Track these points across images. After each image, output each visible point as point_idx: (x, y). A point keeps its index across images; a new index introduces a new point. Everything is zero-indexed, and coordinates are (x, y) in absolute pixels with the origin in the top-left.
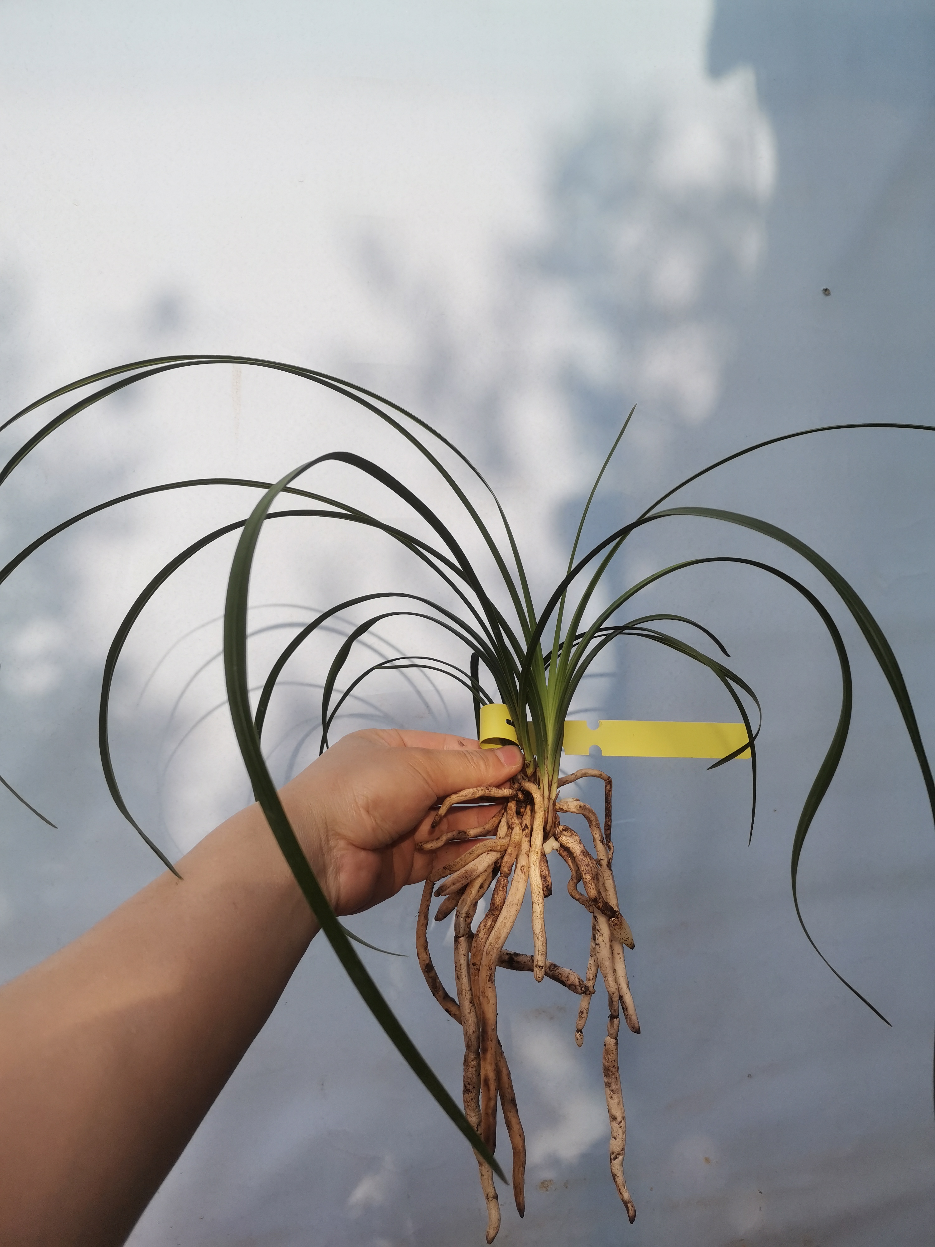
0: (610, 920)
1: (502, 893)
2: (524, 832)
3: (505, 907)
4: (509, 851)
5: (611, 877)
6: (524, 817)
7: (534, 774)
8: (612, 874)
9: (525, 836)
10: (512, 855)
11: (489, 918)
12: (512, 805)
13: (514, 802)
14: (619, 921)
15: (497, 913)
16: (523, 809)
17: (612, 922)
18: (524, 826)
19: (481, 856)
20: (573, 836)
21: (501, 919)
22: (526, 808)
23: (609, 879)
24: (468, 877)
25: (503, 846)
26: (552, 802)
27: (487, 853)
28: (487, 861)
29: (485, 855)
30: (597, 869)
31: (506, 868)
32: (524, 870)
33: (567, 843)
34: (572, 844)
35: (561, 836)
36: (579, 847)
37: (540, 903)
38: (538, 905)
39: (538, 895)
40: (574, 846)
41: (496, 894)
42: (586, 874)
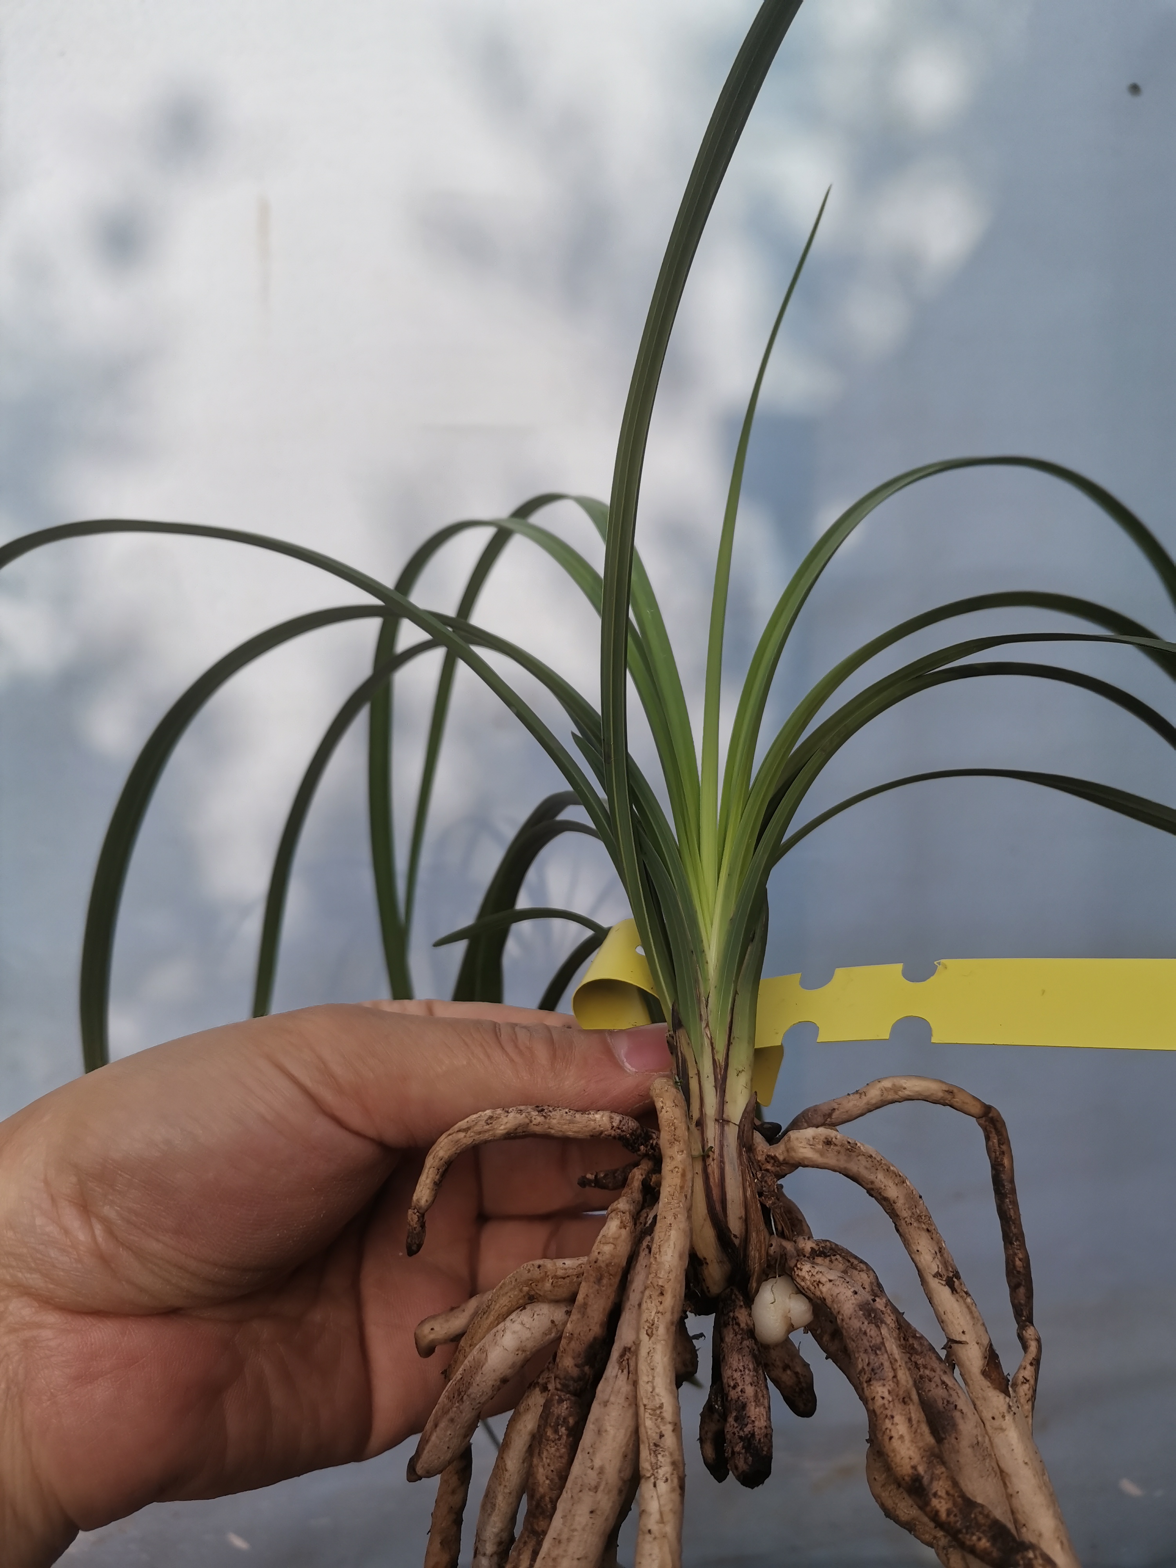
1: (554, 1450)
3: (562, 1502)
10: (590, 1312)
15: (543, 1523)
19: (508, 1318)
21: (547, 1545)
25: (564, 1278)
30: (947, 1385)
31: (570, 1359)
32: (628, 1363)
33: (815, 1284)
34: (831, 1283)
35: (798, 1261)
36: (850, 1293)
37: (660, 1476)
38: (655, 1486)
39: (653, 1448)
40: (836, 1291)
41: (537, 1451)
42: (870, 1380)
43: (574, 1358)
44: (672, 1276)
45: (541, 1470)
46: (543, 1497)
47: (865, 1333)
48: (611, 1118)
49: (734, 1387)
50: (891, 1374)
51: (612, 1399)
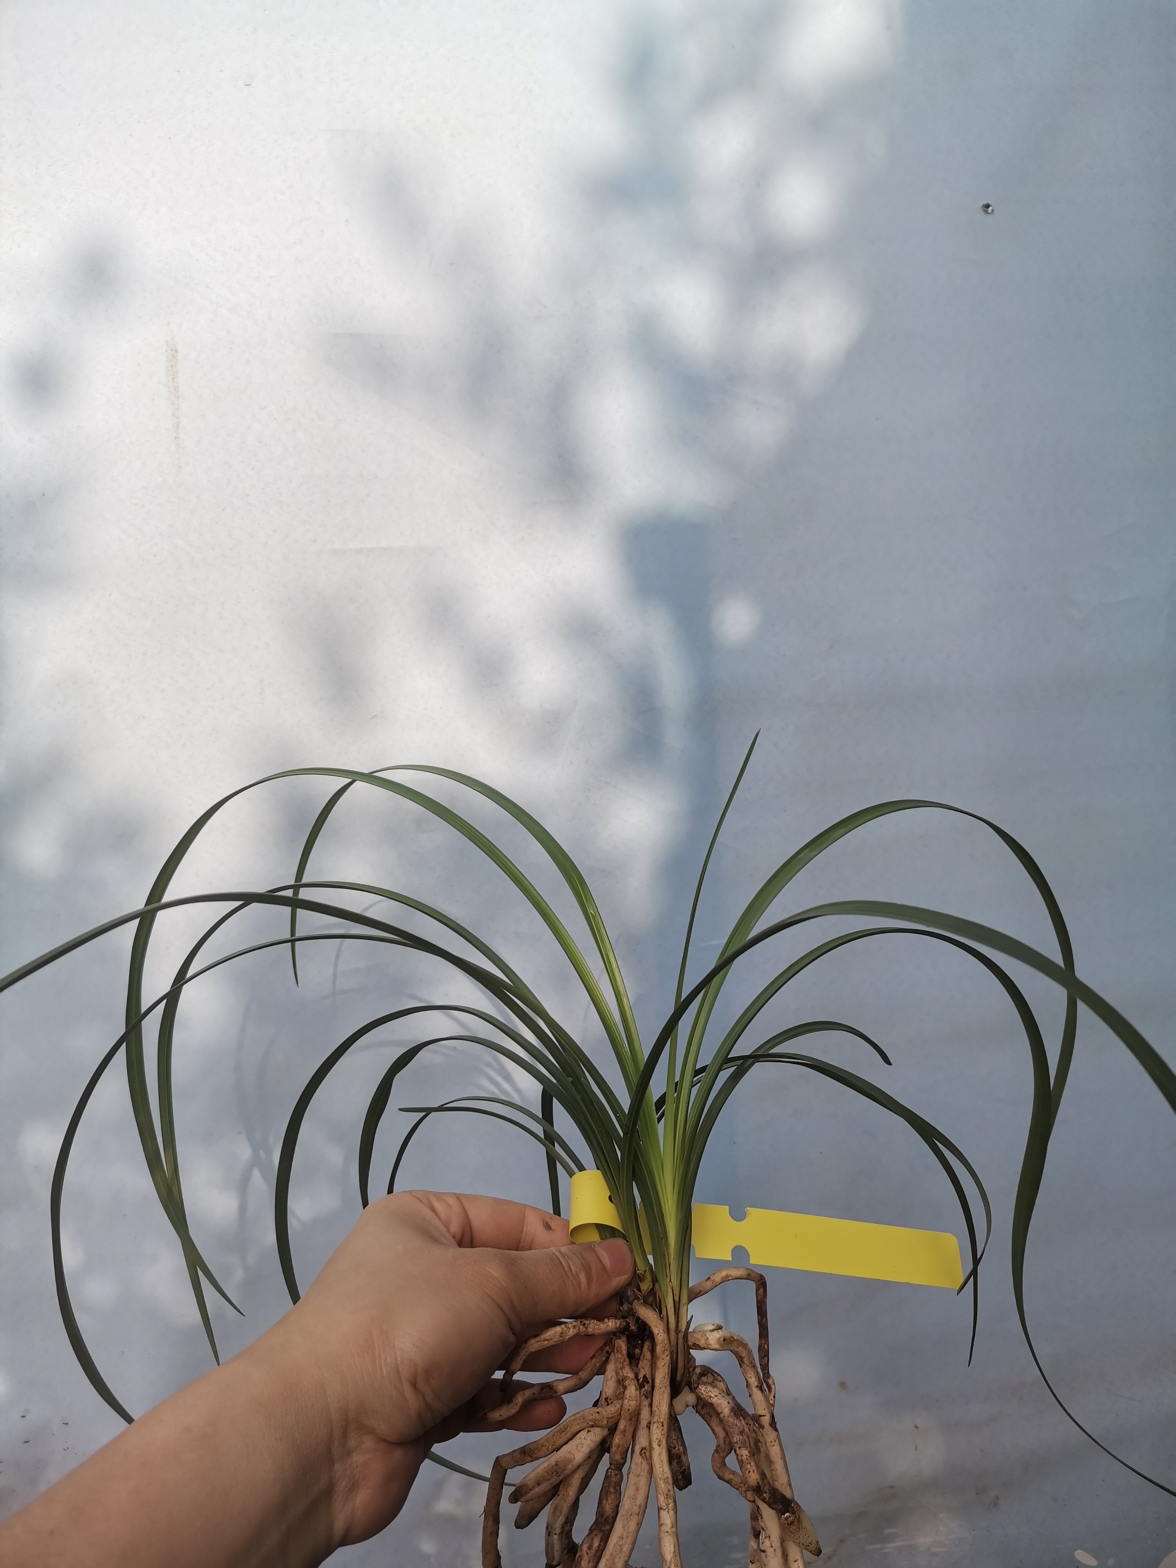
0: (783, 1516)
1: (614, 1497)
2: (643, 1389)
3: (620, 1520)
4: (622, 1426)
5: (777, 1441)
6: (640, 1362)
7: (652, 1292)
8: (778, 1437)
9: (644, 1396)
10: (627, 1434)
11: (596, 1535)
12: (622, 1344)
13: (624, 1338)
14: (795, 1518)
15: (608, 1527)
16: (638, 1350)
17: (786, 1519)
18: (641, 1380)
19: (578, 1436)
20: (716, 1382)
21: (614, 1539)
22: (642, 1347)
23: (774, 1446)
24: (560, 1473)
25: (612, 1418)
26: (681, 1336)
27: (587, 1430)
28: (588, 1445)
29: (583, 1434)
30: (756, 1432)
31: (618, 1455)
32: (645, 1455)
33: (708, 1397)
34: (717, 1398)
35: (698, 1385)
36: (726, 1403)
37: (670, 1508)
38: (668, 1512)
39: (666, 1496)
40: (719, 1401)
41: (605, 1498)
42: (740, 1447)
43: (621, 1455)
44: (667, 1417)
45: (607, 1505)
46: (608, 1517)
47: (736, 1425)
48: (616, 1323)
49: (674, 1448)
50: (748, 1444)
51: (642, 1474)
